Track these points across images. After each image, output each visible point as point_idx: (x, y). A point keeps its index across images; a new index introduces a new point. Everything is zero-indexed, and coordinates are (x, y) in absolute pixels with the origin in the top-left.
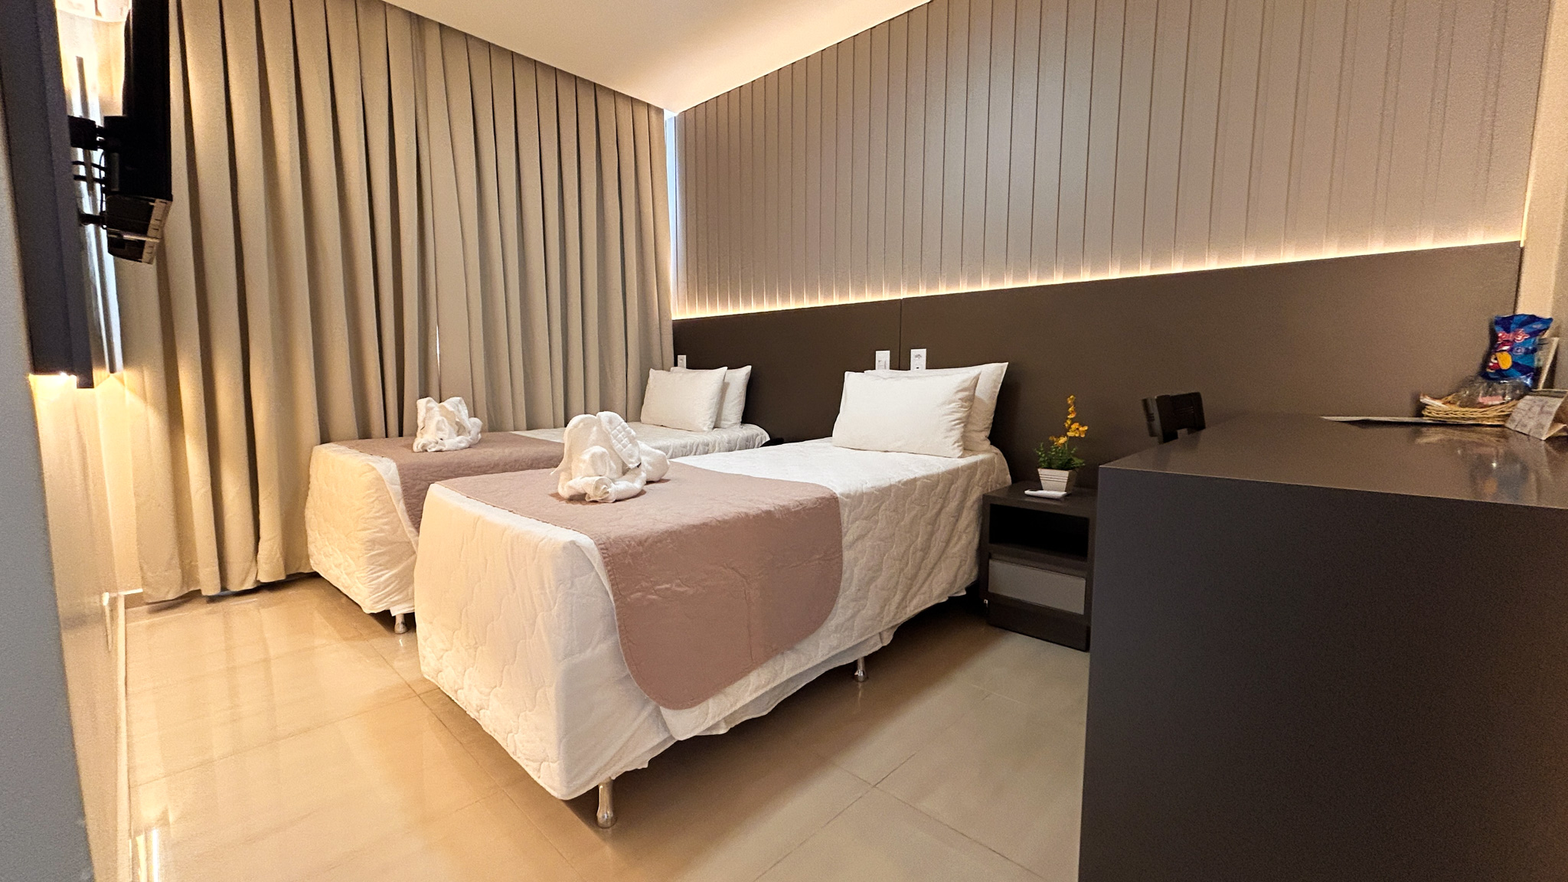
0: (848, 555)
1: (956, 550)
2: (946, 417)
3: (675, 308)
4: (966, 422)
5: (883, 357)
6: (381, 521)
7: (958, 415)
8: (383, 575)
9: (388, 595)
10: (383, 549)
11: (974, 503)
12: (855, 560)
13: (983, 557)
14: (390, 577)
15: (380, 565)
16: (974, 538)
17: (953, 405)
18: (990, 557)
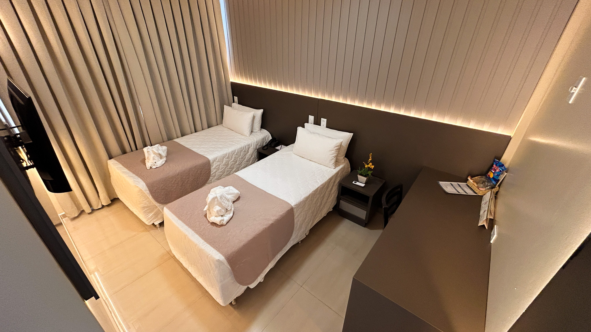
0: (295, 221)
1: (330, 200)
2: (330, 156)
3: (231, 76)
4: (337, 157)
5: (311, 118)
6: (145, 201)
7: (335, 155)
8: (149, 215)
9: (153, 219)
10: (148, 209)
11: (337, 184)
12: (298, 220)
13: (338, 199)
14: (152, 216)
15: (148, 213)
16: (336, 194)
17: (333, 151)
18: (341, 199)
